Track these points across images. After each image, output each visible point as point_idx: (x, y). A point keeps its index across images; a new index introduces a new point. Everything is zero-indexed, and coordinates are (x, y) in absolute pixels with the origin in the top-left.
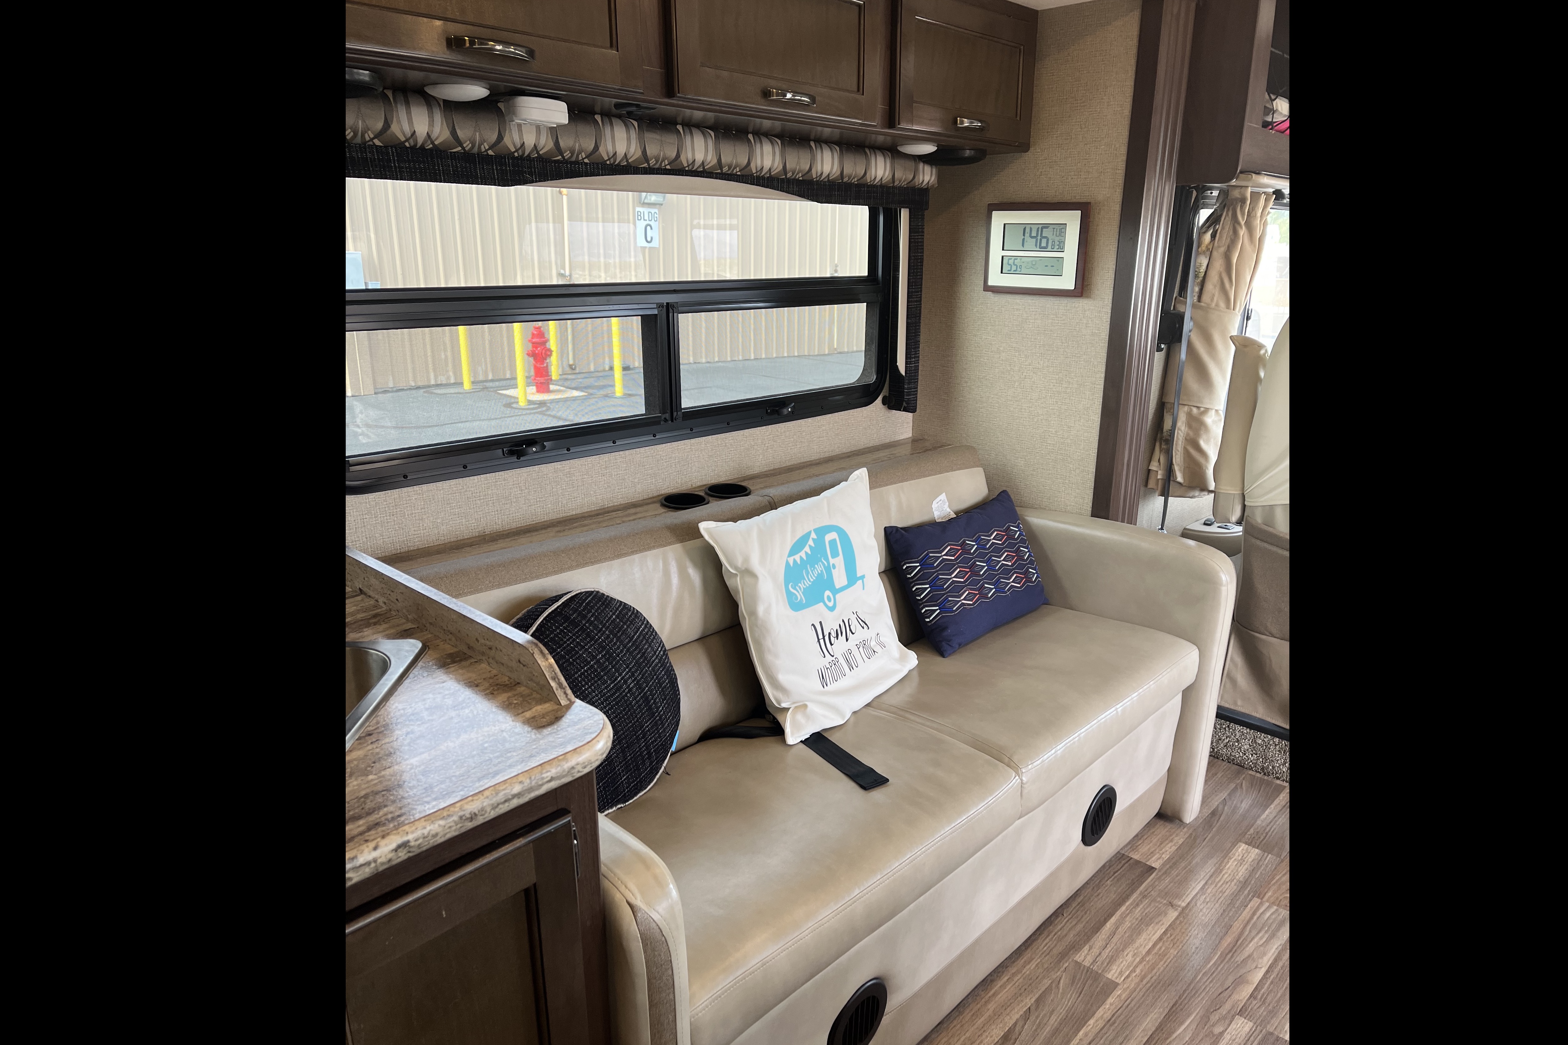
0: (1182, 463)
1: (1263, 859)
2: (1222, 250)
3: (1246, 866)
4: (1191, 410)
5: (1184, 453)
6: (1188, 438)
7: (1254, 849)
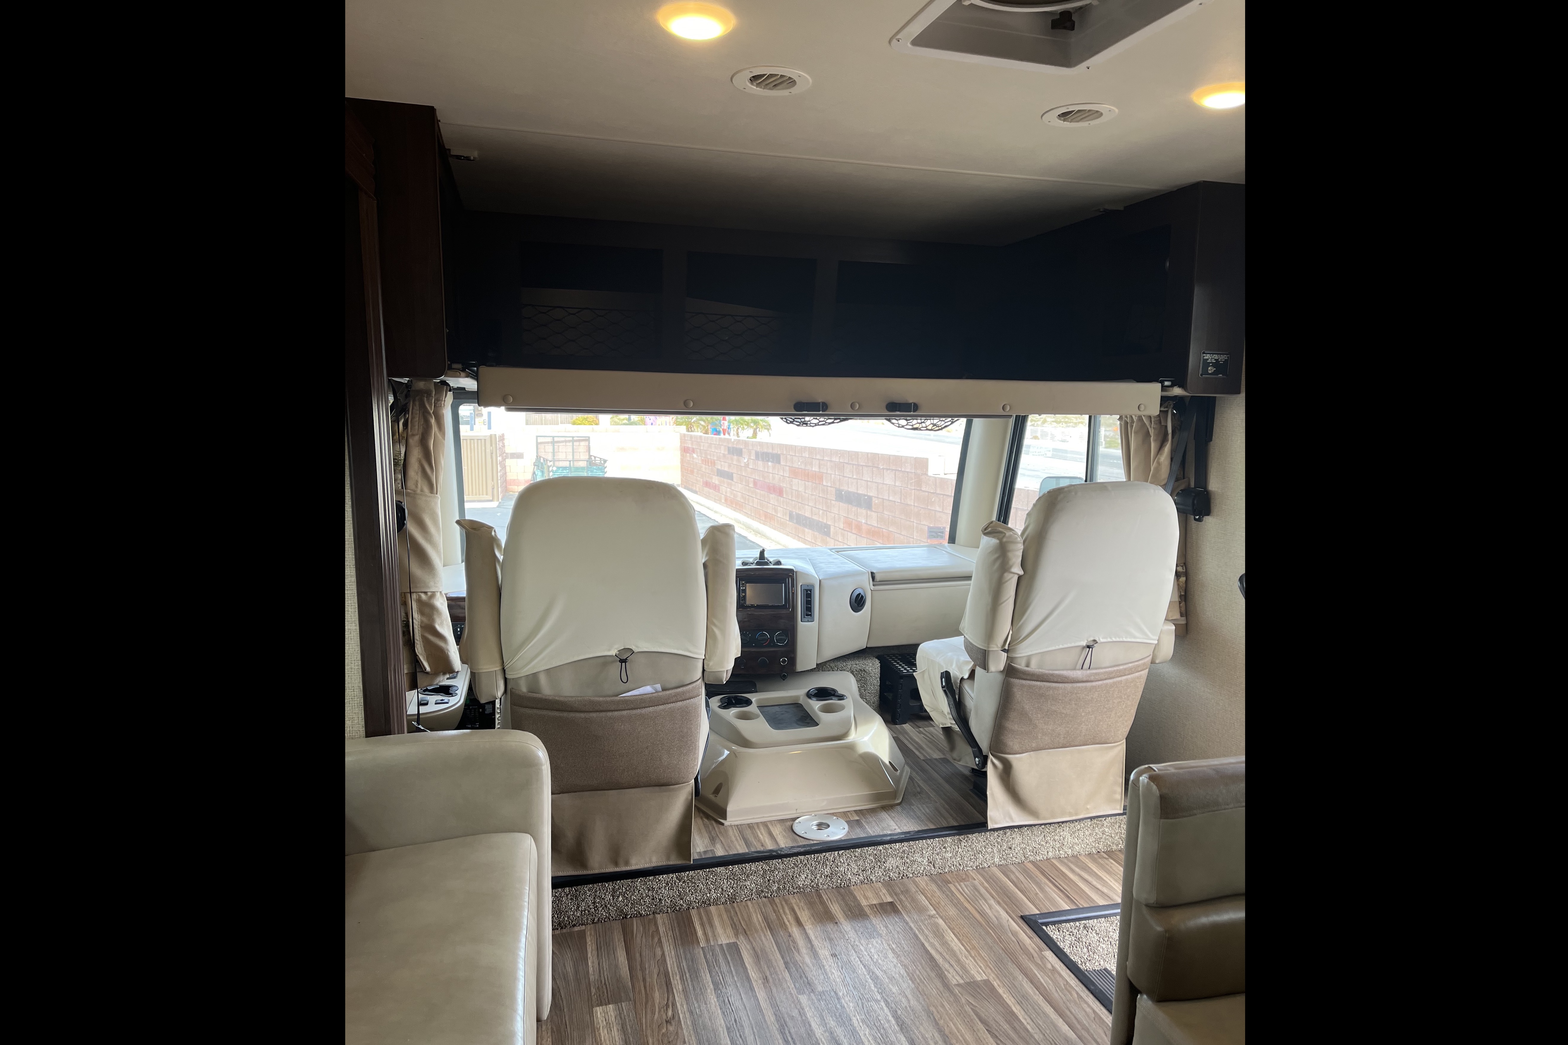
0: (424, 652)
1: (621, 1011)
2: (417, 438)
3: (615, 1028)
4: (420, 597)
5: (423, 642)
6: (423, 625)
7: (608, 1006)
